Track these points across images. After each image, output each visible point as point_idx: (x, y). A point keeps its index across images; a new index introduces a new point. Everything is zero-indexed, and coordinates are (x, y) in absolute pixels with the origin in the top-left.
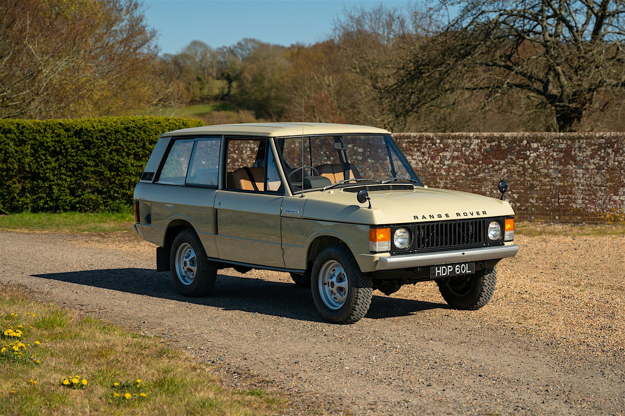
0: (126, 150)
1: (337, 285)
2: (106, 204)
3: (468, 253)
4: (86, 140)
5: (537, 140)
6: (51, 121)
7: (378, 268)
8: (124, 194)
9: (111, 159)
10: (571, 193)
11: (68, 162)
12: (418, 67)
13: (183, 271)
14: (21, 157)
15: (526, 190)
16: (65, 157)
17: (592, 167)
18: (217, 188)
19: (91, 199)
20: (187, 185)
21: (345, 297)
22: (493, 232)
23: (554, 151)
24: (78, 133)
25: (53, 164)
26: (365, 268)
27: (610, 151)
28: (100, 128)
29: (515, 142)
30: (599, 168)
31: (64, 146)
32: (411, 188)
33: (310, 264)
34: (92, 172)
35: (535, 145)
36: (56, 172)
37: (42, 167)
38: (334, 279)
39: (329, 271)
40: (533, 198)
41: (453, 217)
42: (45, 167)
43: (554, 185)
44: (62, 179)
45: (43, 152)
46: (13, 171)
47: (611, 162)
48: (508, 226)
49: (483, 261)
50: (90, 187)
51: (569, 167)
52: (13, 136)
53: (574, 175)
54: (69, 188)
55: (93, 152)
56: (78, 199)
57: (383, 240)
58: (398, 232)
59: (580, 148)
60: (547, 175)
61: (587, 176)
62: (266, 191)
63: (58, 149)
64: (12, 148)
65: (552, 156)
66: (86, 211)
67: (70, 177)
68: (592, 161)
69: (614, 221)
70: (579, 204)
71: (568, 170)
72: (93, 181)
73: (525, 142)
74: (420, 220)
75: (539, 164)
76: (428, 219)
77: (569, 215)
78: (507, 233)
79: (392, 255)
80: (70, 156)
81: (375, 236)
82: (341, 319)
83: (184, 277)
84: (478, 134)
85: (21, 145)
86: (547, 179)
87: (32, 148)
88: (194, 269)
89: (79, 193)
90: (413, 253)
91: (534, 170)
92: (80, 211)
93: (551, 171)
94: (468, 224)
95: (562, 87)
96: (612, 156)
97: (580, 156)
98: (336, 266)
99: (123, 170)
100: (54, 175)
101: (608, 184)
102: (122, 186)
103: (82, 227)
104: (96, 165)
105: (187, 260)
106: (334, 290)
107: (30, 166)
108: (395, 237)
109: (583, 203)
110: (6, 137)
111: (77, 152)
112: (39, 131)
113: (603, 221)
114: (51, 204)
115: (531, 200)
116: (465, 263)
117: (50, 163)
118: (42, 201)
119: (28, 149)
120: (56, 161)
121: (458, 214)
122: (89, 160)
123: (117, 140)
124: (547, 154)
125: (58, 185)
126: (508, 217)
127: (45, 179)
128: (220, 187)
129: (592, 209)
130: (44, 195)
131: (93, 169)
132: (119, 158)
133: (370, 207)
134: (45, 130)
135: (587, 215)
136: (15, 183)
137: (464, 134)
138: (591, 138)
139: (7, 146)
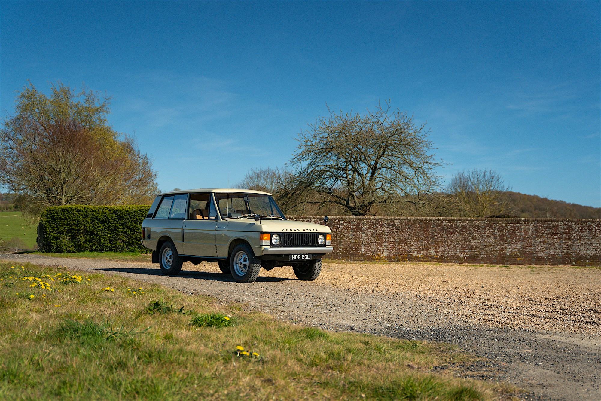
0: (139, 221)
1: (243, 263)
2: (127, 248)
3: (308, 249)
4: (119, 216)
5: (343, 220)
6: (102, 206)
7: (264, 254)
8: (137, 243)
9: (131, 225)
10: (359, 246)
11: (109, 226)
12: (286, 192)
13: (165, 262)
14: (85, 223)
15: (337, 244)
16: (108, 224)
17: (369, 233)
18: (184, 219)
19: (120, 245)
20: (169, 219)
21: (247, 269)
22: (321, 240)
23: (351, 225)
24: (115, 212)
25: (102, 228)
26: (257, 254)
27: (378, 225)
28: (127, 210)
29: (332, 221)
30: (373, 234)
31: (108, 218)
32: (281, 220)
33: (230, 254)
34: (121, 232)
35: (342, 222)
36: (103, 232)
37: (96, 229)
38: (242, 261)
39: (239, 257)
40: (340, 248)
41: (301, 231)
42: (97, 229)
43: (351, 242)
44: (105, 235)
45: (97, 221)
46: (81, 230)
47: (378, 231)
48: (328, 238)
49: (316, 254)
50: (120, 239)
51: (358, 233)
52: (82, 213)
53: (360, 237)
54: (109, 240)
55: (122, 222)
56: (113, 245)
57: (267, 239)
58: (274, 236)
59: (363, 224)
60: (347, 237)
61: (367, 237)
62: (209, 219)
63: (105, 220)
64: (81, 219)
65: (350, 227)
66: (117, 251)
67: (110, 234)
68: (369, 230)
69: (380, 260)
70: (363, 251)
71: (358, 234)
72: (122, 237)
73: (337, 221)
74: (285, 231)
75: (344, 231)
76: (289, 231)
77: (358, 257)
78: (327, 241)
79: (271, 247)
80: (111, 223)
81: (263, 238)
82: (244, 280)
83: (166, 265)
84: (314, 216)
85: (85, 218)
86: (348, 239)
87: (91, 219)
88: (171, 261)
89: (114, 242)
90: (281, 247)
91: (341, 234)
92: (114, 251)
93: (349, 235)
94: (308, 235)
95: (355, 202)
96: (379, 228)
97: (364, 228)
98: (243, 254)
99: (137, 231)
100: (102, 233)
101: (377, 242)
102: (136, 239)
103: (115, 257)
104: (124, 229)
105: (168, 257)
106: (242, 266)
107: (90, 228)
108: (272, 239)
109: (365, 251)
110: (78, 213)
111: (114, 222)
112: (96, 211)
113: (374, 260)
114: (100, 248)
115: (340, 249)
116: (307, 254)
117: (100, 227)
118: (95, 246)
119: (89, 220)
120: (103, 226)
121: (304, 230)
122: (120, 226)
123: (135, 216)
124: (347, 227)
125: (104, 238)
126: (328, 233)
127: (97, 235)
128: (186, 218)
129: (369, 254)
130: (96, 243)
131: (122, 230)
132: (136, 225)
133: (260, 223)
134: (98, 210)
135: (366, 257)
136: (81, 237)
137: (308, 216)
138: (369, 219)
139: (78, 218)
